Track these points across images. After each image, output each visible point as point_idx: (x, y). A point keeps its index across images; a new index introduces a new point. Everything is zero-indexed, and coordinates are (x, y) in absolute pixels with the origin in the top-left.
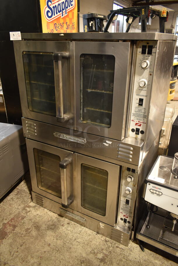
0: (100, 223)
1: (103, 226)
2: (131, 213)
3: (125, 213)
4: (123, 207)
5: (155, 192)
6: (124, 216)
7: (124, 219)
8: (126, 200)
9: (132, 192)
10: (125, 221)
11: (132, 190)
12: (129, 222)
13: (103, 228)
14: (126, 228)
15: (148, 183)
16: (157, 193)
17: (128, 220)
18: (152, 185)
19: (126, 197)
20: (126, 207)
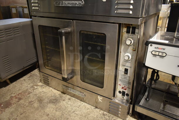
0: (98, 97)
1: (101, 99)
2: (129, 83)
3: (123, 84)
4: (122, 78)
5: (157, 53)
6: (123, 88)
7: (123, 91)
8: (125, 69)
9: (132, 59)
10: (123, 94)
11: (132, 56)
12: (127, 95)
13: (101, 101)
14: (125, 101)
15: (149, 45)
16: (160, 54)
17: (126, 92)
18: (154, 45)
19: (125, 66)
20: (125, 78)
